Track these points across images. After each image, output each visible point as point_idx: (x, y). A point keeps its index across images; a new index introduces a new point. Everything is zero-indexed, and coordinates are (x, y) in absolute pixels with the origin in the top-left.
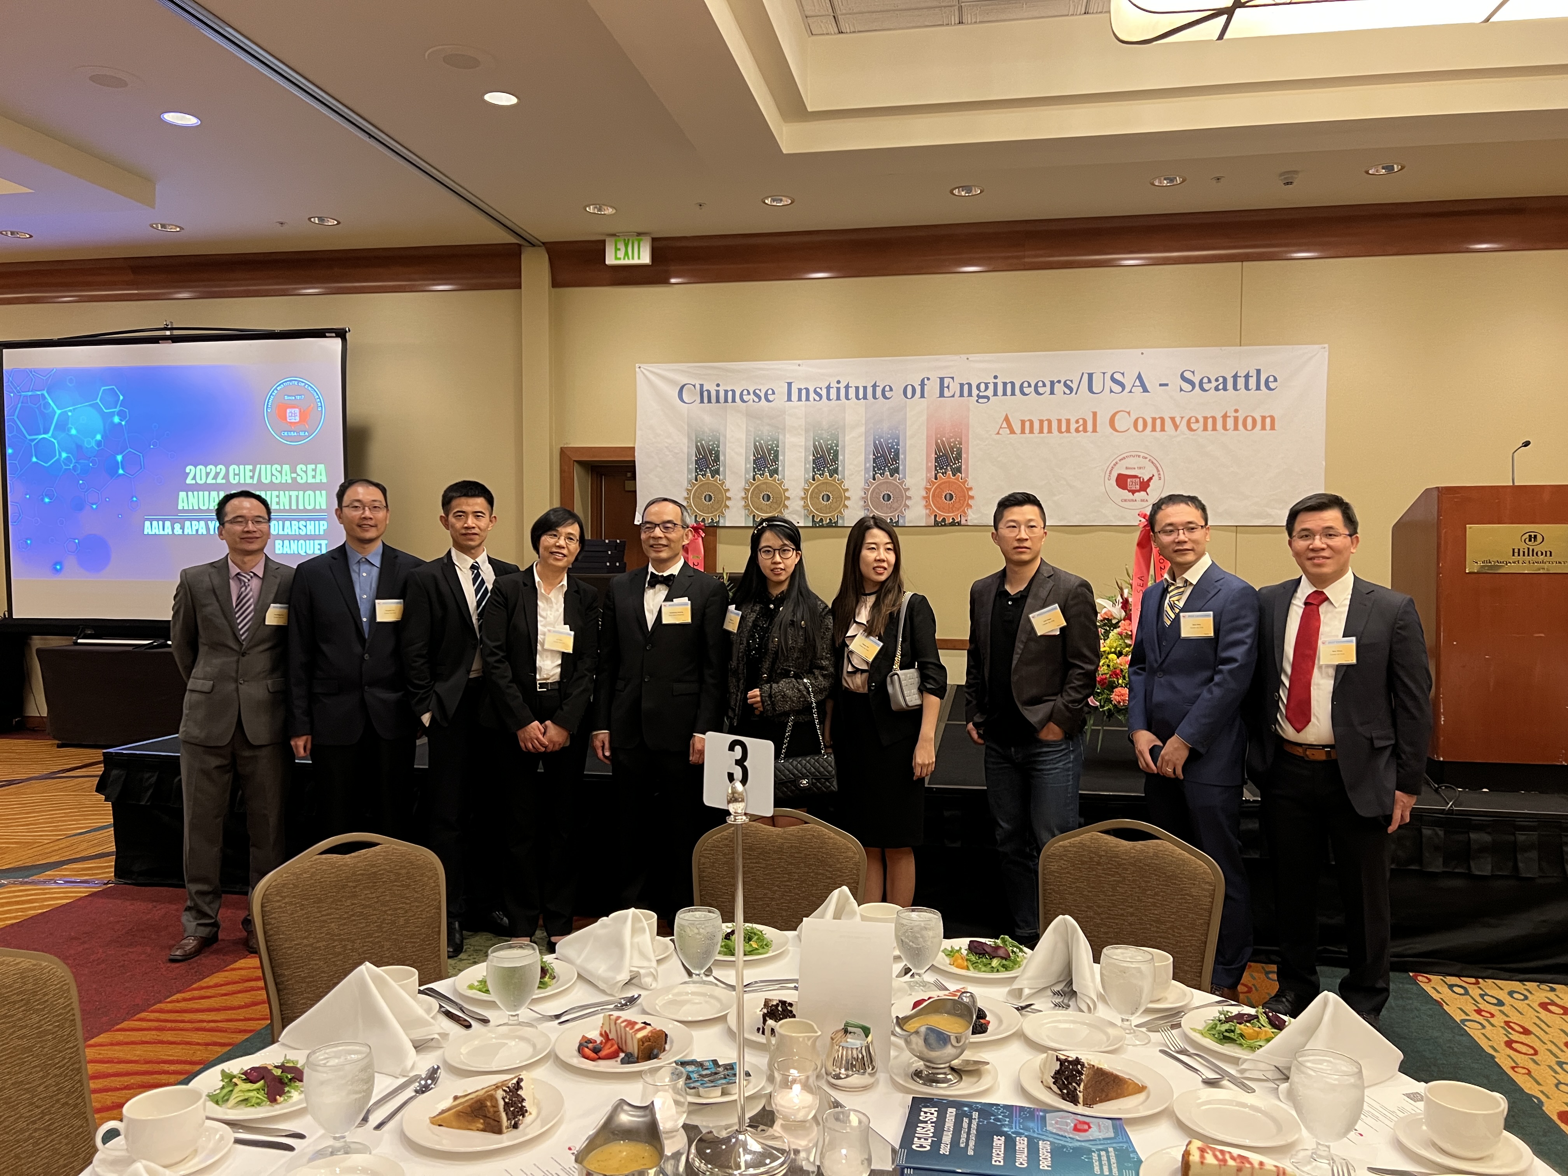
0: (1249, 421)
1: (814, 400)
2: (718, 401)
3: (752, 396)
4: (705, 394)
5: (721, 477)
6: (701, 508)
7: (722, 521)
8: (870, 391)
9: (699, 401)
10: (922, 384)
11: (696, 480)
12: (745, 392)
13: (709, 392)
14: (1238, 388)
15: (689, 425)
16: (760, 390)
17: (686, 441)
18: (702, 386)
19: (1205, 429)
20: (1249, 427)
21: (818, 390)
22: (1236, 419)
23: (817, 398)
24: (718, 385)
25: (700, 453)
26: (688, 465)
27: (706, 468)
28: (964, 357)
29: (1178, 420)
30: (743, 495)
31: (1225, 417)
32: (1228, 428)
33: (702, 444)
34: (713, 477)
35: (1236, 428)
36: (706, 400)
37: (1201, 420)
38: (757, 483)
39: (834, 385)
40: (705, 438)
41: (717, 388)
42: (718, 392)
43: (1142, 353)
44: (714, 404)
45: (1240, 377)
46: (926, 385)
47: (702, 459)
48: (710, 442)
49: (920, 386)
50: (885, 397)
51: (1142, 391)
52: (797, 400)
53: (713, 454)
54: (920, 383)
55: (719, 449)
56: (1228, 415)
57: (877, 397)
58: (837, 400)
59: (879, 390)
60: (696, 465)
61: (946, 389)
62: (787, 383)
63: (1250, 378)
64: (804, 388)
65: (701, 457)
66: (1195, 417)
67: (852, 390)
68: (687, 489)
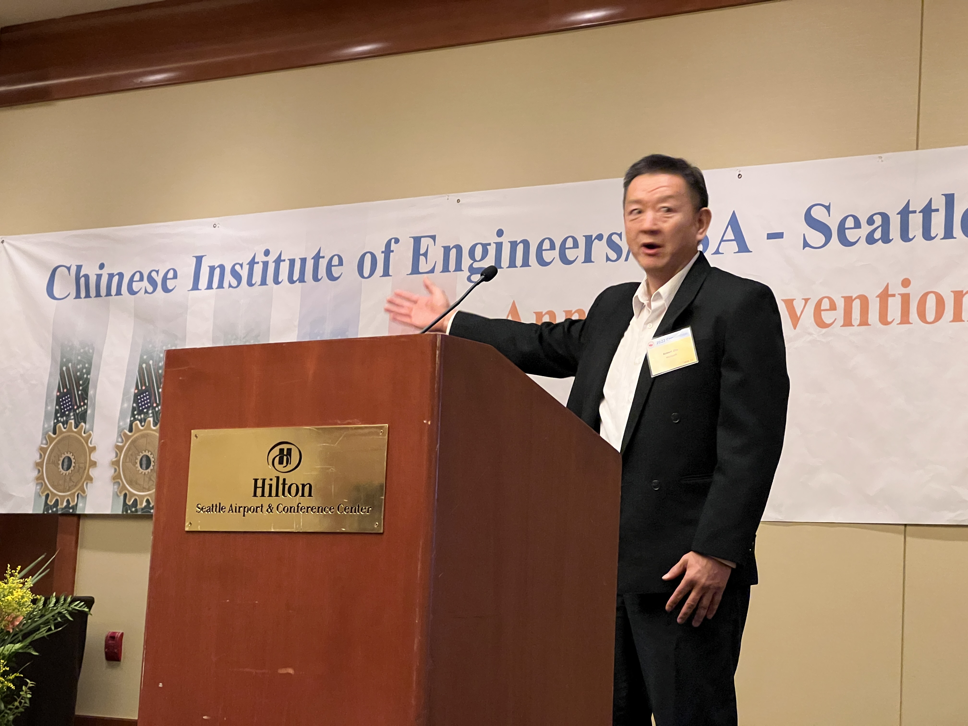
0: (931, 302)
1: (230, 286)
2: (98, 295)
3: (145, 283)
4: (82, 280)
5: (87, 426)
6: (56, 484)
7: (80, 505)
8: (310, 264)
9: (74, 294)
10: (388, 251)
11: (55, 433)
12: (137, 277)
13: (87, 277)
14: (911, 236)
15: (54, 338)
16: (157, 272)
17: (47, 363)
18: (79, 268)
19: (848, 322)
20: (930, 316)
21: (238, 268)
22: (906, 299)
23: (234, 283)
24: (102, 266)
25: (65, 386)
26: (47, 405)
27: (69, 411)
28: (454, 197)
29: (798, 306)
30: (112, 456)
31: (884, 296)
32: (889, 320)
33: (68, 369)
34: (76, 427)
35: (905, 319)
36: (83, 294)
37: (840, 304)
38: (134, 435)
39: (260, 258)
40: (73, 358)
41: (99, 272)
42: (99, 277)
43: (740, 176)
44: (93, 300)
45: (915, 212)
46: (393, 251)
47: (66, 394)
48: (78, 364)
49: (383, 254)
50: (331, 277)
51: (737, 250)
52: (206, 287)
53: (80, 385)
54: (384, 250)
55: (89, 376)
56: (890, 292)
57: (319, 277)
58: (261, 285)
59: (323, 263)
60: (57, 405)
61: (422, 258)
62: (196, 257)
63: (933, 214)
64: (218, 266)
65: (65, 390)
66: (829, 298)
67: (284, 267)
68: (41, 449)
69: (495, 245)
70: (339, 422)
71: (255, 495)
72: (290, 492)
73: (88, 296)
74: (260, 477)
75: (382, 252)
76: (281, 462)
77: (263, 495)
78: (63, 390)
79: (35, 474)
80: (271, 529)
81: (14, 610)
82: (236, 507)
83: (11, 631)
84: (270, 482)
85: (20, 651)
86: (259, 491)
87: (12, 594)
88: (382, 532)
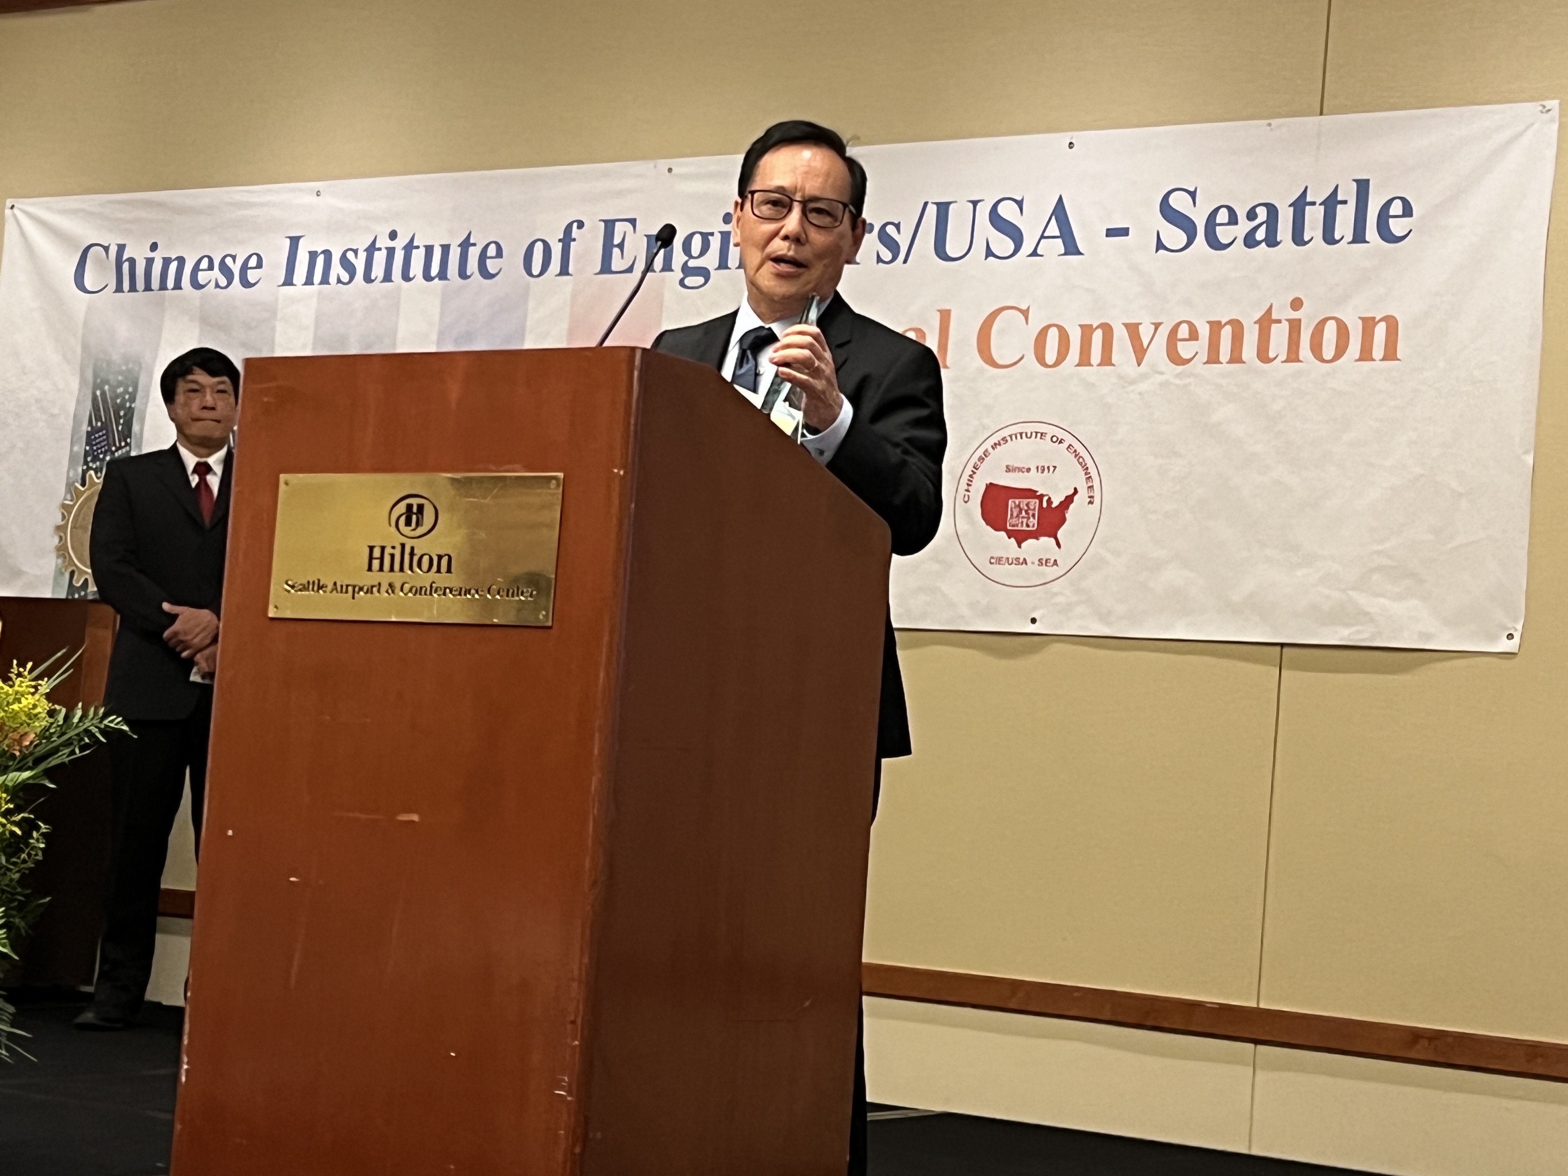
0: (1330, 333)
1: (339, 281)
2: (148, 288)
3: (216, 272)
4: (126, 266)
8: (455, 254)
9: (113, 285)
10: (567, 240)
12: (204, 264)
13: (132, 262)
14: (1306, 238)
15: (85, 347)
16: (234, 258)
17: (74, 384)
18: (121, 248)
19: (1213, 358)
20: (1328, 351)
21: (350, 255)
22: (1295, 326)
23: (345, 277)
24: (154, 247)
25: (98, 418)
26: (72, 444)
27: (105, 453)
28: (664, 164)
29: (1145, 333)
31: (1266, 322)
32: (1271, 355)
33: (103, 393)
35: (1293, 356)
36: (126, 285)
37: (1204, 331)
39: (384, 242)
40: (111, 378)
41: (151, 255)
42: (150, 262)
43: (1071, 145)
44: (141, 295)
45: (1313, 203)
46: (574, 240)
47: (100, 430)
48: (119, 387)
49: (561, 244)
50: (486, 274)
51: (1063, 252)
52: (304, 280)
53: (120, 417)
54: (561, 237)
55: (133, 406)
56: (1274, 316)
57: (468, 274)
58: (383, 281)
59: (474, 254)
60: (87, 445)
61: (616, 251)
62: (291, 238)
63: (1339, 207)
64: (323, 252)
65: (99, 424)
66: (1189, 323)
67: (418, 256)
68: (64, 506)
69: (719, 235)
70: (493, 468)
71: (370, 569)
72: (419, 566)
73: (133, 288)
74: (377, 543)
75: (560, 240)
76: (408, 523)
77: (381, 569)
78: (96, 424)
79: (56, 540)
80: (391, 618)
81: (22, 724)
82: (342, 586)
83: (18, 754)
84: (392, 551)
85: (31, 781)
86: (376, 564)
87: (20, 702)
88: (549, 624)
